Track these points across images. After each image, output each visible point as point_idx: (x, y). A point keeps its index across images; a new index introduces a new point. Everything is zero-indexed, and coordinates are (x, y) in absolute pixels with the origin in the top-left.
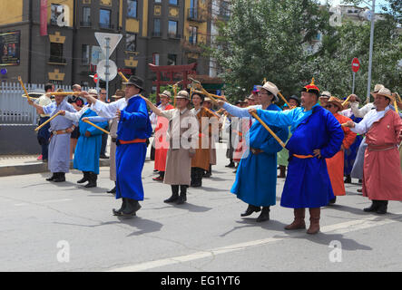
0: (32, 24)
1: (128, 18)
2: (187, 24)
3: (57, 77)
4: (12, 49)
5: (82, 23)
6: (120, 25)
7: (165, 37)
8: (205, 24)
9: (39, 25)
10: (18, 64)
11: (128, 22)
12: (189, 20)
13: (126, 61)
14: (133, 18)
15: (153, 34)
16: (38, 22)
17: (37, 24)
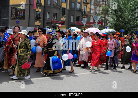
0: (30, 5)
1: (63, 2)
2: (83, 5)
3: (38, 24)
4: (22, 13)
5: (47, 4)
6: (60, 5)
7: (76, 10)
8: (89, 4)
9: (33, 5)
10: (24, 19)
11: (62, 4)
12: (84, 3)
13: (61, 18)
14: (65, 2)
15: (71, 8)
16: (33, 4)
17: (32, 5)
